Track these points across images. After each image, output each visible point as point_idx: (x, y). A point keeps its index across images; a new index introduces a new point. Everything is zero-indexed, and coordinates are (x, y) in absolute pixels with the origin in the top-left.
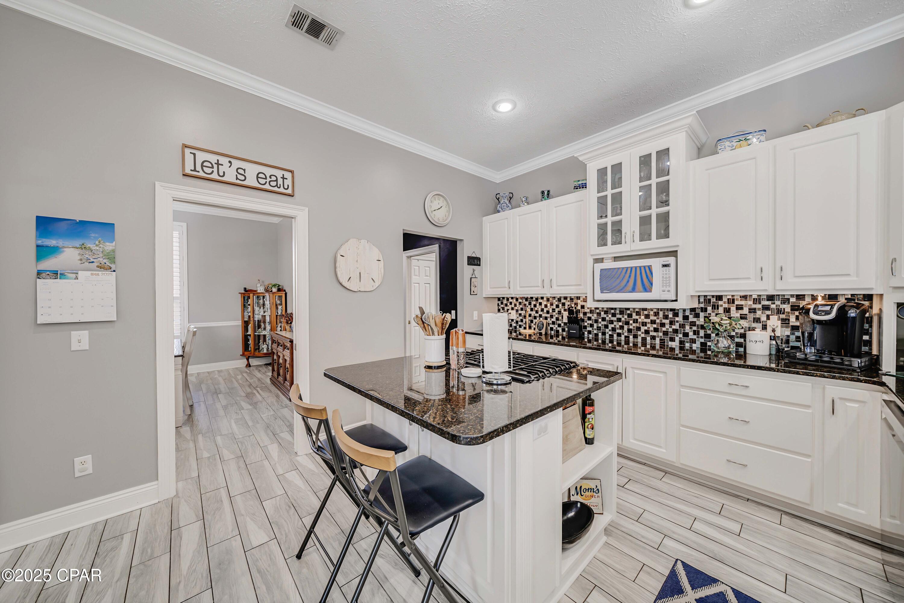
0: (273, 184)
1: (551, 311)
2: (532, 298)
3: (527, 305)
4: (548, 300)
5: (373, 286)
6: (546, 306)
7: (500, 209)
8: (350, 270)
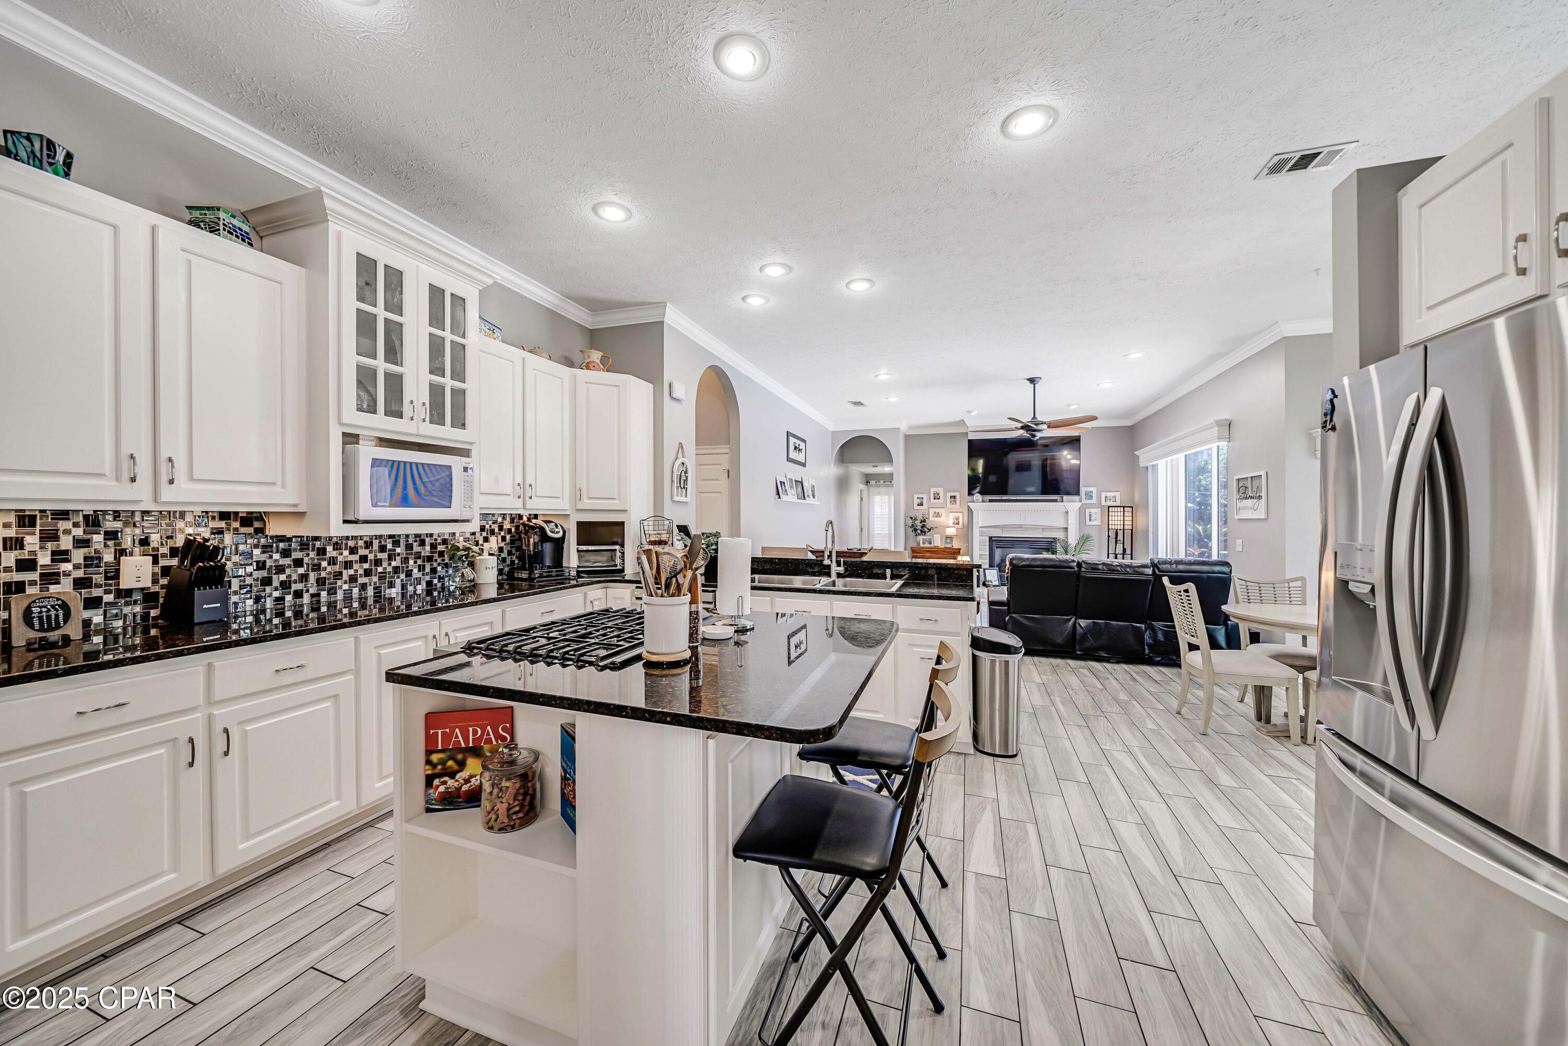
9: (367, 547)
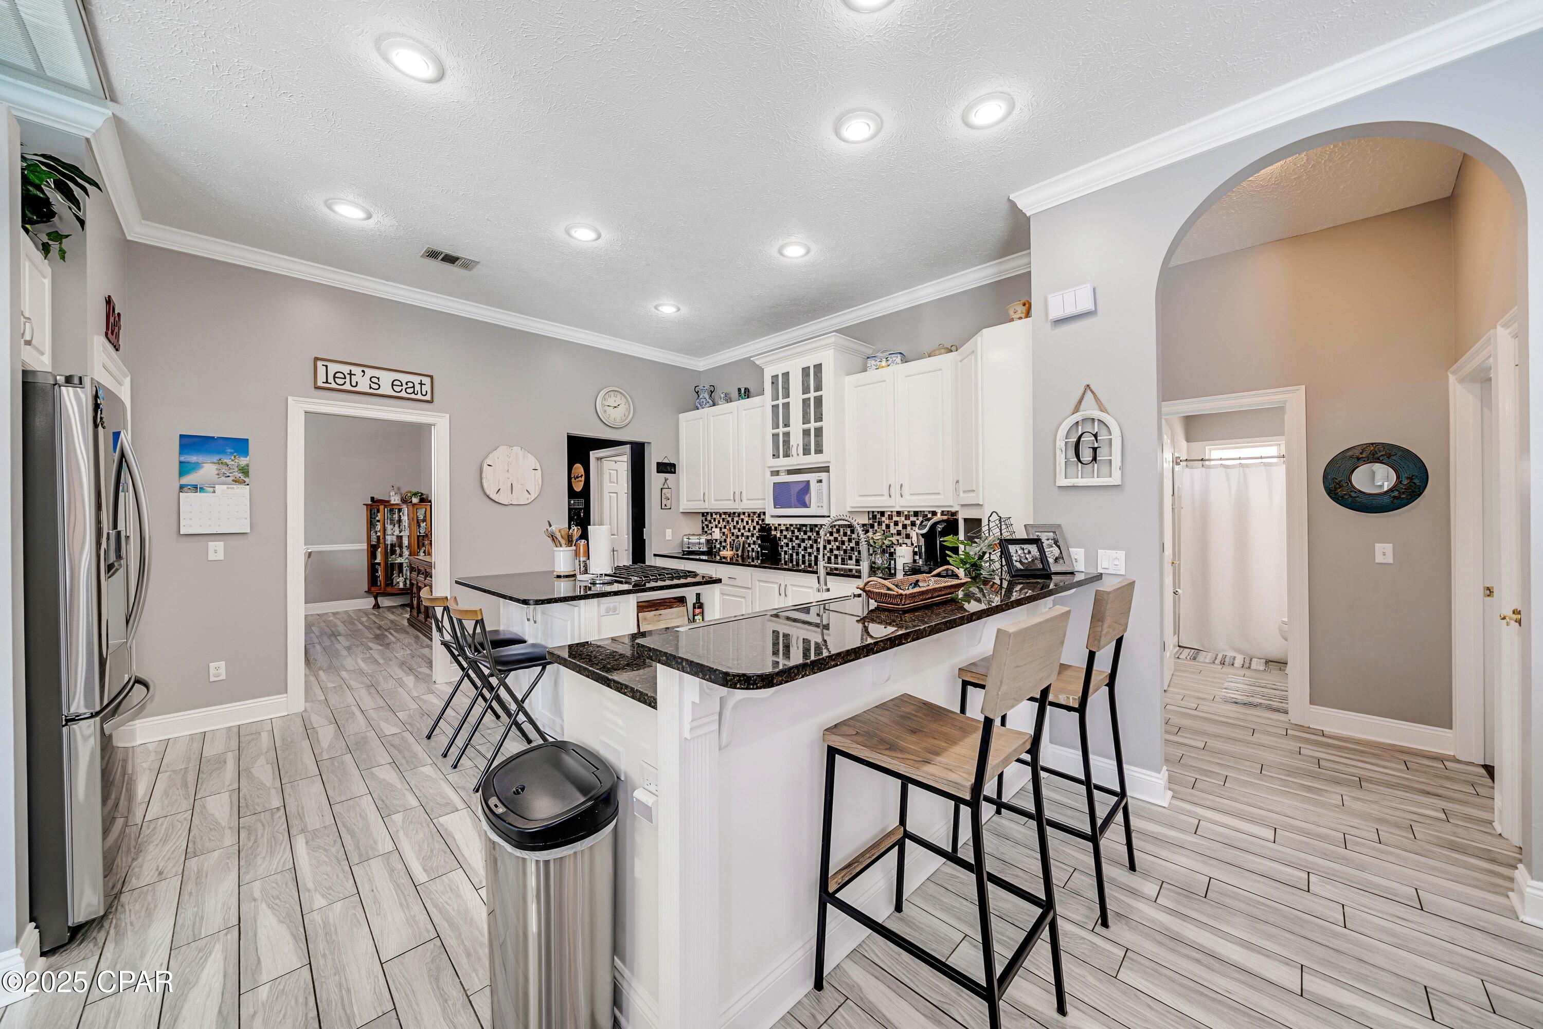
0: (410, 390)
1: (752, 529)
2: (734, 513)
3: (730, 521)
4: (749, 516)
5: (528, 499)
6: (747, 523)
7: (699, 406)
8: (499, 481)
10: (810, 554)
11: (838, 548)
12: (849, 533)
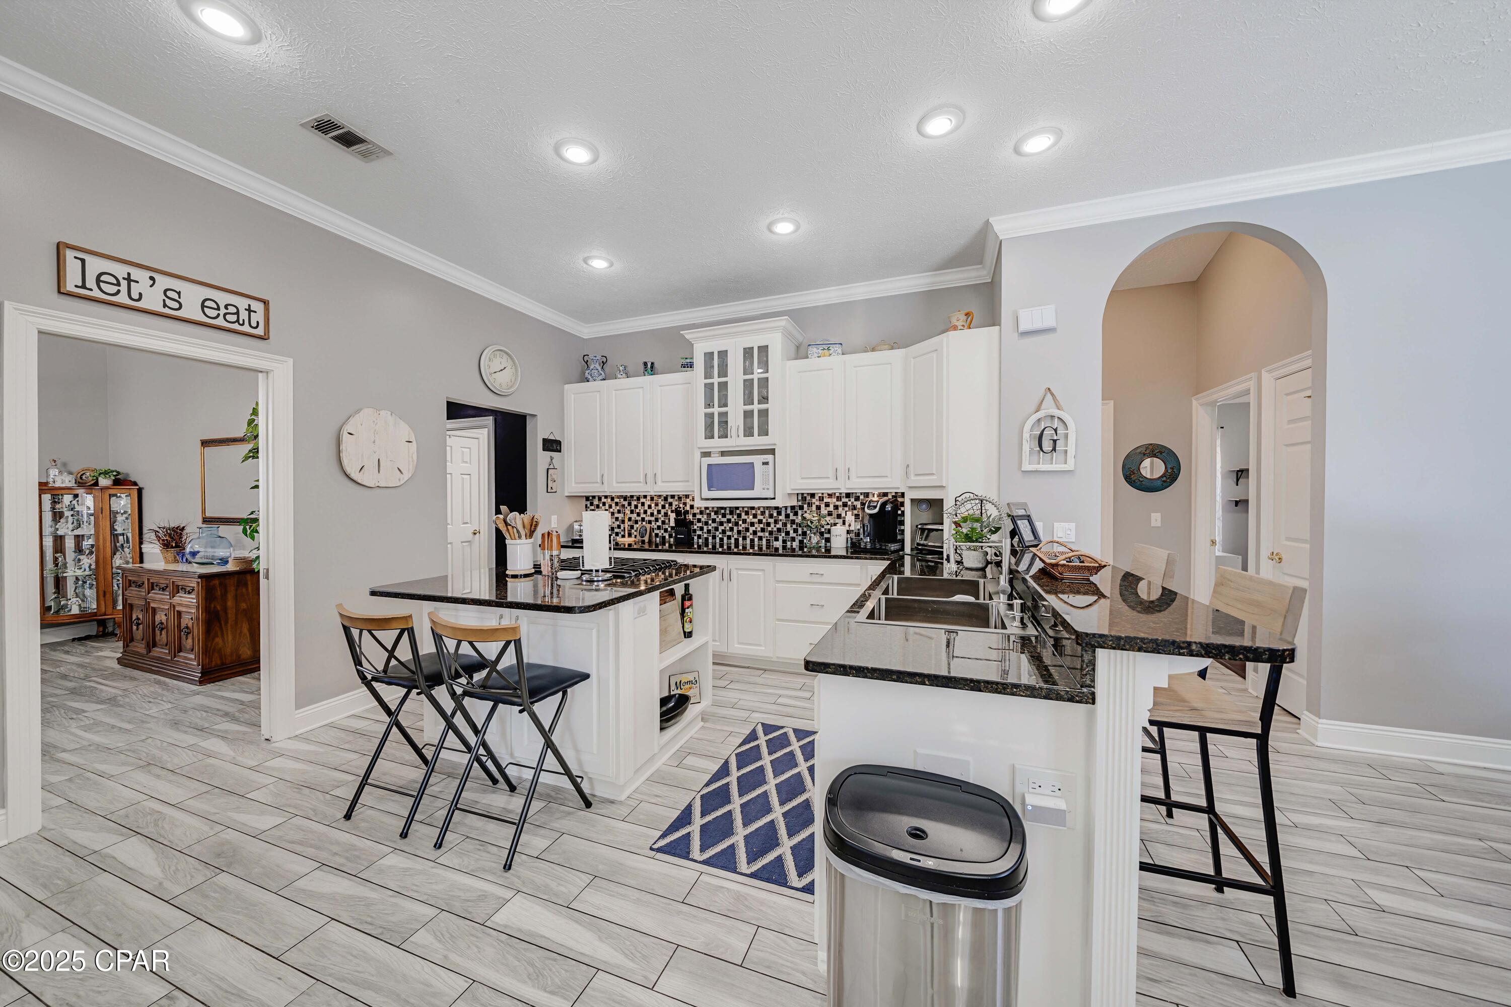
0: (233, 318)
1: (655, 513)
2: (632, 497)
3: (626, 505)
4: (652, 499)
5: (399, 480)
6: (650, 507)
7: (589, 377)
8: (362, 455)
9: (762, 515)
10: (729, 537)
11: (763, 530)
12: (775, 514)
